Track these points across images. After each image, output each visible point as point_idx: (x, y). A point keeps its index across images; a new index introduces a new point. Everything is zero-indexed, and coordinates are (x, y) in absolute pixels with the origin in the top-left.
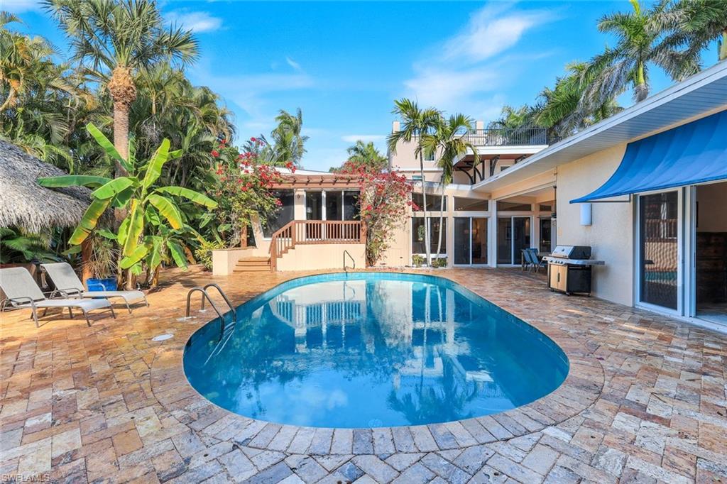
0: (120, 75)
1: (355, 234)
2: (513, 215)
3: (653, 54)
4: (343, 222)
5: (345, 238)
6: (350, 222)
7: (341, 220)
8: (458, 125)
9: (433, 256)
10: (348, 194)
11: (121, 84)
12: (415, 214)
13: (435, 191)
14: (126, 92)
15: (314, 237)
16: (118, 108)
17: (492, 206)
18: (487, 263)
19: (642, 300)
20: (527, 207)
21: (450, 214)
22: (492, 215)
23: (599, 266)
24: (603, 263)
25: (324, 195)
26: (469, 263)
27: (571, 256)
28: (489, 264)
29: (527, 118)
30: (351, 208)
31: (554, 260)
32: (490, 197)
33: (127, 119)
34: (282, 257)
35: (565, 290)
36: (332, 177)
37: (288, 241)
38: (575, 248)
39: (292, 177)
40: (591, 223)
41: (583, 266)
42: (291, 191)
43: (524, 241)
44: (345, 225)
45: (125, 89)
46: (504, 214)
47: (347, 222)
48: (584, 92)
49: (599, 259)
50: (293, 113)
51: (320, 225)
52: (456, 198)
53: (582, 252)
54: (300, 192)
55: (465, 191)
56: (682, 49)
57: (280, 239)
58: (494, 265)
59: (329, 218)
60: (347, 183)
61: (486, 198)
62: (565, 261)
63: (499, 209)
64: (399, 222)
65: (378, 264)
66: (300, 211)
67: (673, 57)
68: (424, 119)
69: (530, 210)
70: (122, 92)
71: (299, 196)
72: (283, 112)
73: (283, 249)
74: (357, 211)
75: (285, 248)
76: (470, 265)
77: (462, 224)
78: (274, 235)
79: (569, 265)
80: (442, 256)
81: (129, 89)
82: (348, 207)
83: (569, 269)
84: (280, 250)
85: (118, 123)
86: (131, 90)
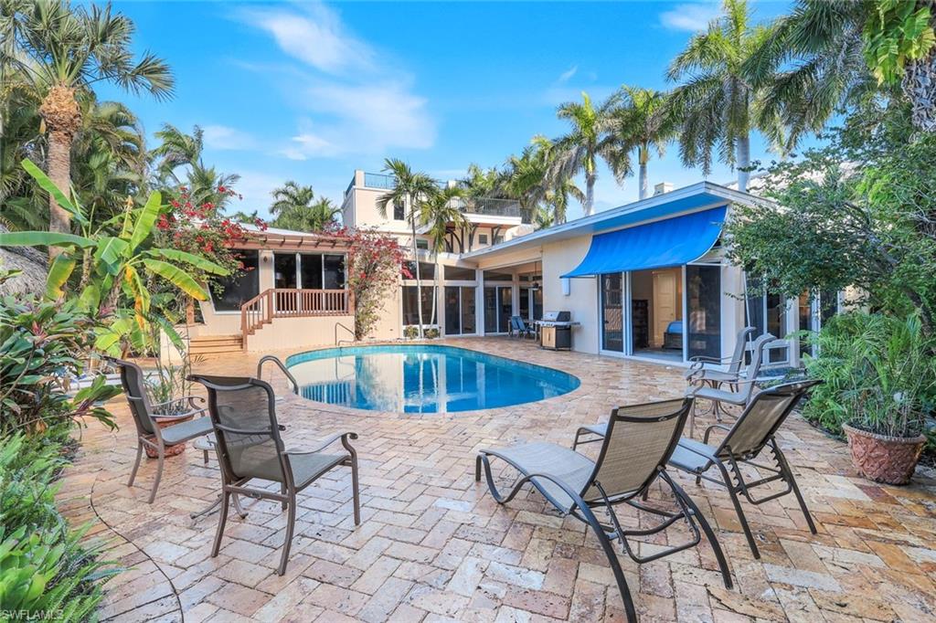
0: (63, 97)
1: (339, 305)
2: (497, 284)
3: (599, 148)
4: (323, 291)
5: (327, 309)
6: (333, 291)
7: (321, 288)
8: (452, 195)
9: (424, 327)
10: (328, 259)
11: (64, 110)
12: (405, 283)
13: (427, 258)
14: (72, 120)
15: (288, 309)
16: (58, 140)
17: (480, 276)
18: (475, 332)
19: (603, 348)
20: (508, 278)
21: (440, 282)
22: (479, 284)
23: (576, 326)
24: (579, 323)
25: (298, 258)
26: (459, 333)
27: (558, 320)
28: (477, 333)
29: (496, 184)
30: (333, 274)
31: (545, 324)
32: (478, 266)
33: (69, 156)
34: (254, 334)
35: (554, 346)
36: (312, 239)
37: (253, 314)
38: (561, 313)
39: (261, 236)
40: (570, 294)
41: (566, 326)
42: (255, 252)
43: (506, 309)
44: (327, 294)
45: (72, 117)
46: (491, 284)
47: (329, 291)
48: (548, 170)
49: (576, 321)
50: (187, 131)
51: (295, 294)
52: (445, 266)
53: (564, 316)
54: (267, 254)
55: (452, 260)
56: (618, 148)
57: (251, 312)
58: (482, 334)
59: (305, 286)
60: (332, 247)
61: (474, 268)
62: (554, 324)
63: (485, 279)
64: (388, 292)
65: (365, 339)
66: (267, 278)
67: (613, 154)
68: (417, 184)
69: (511, 280)
70: (68, 120)
71: (265, 259)
72: (170, 127)
73: (256, 323)
74: (341, 279)
75: (259, 322)
76: (461, 335)
77: (451, 293)
78: (244, 307)
79: (556, 326)
80: (434, 327)
81: (75, 117)
82: (329, 273)
83: (557, 330)
84: (252, 325)
85: (57, 159)
86: (78, 119)
